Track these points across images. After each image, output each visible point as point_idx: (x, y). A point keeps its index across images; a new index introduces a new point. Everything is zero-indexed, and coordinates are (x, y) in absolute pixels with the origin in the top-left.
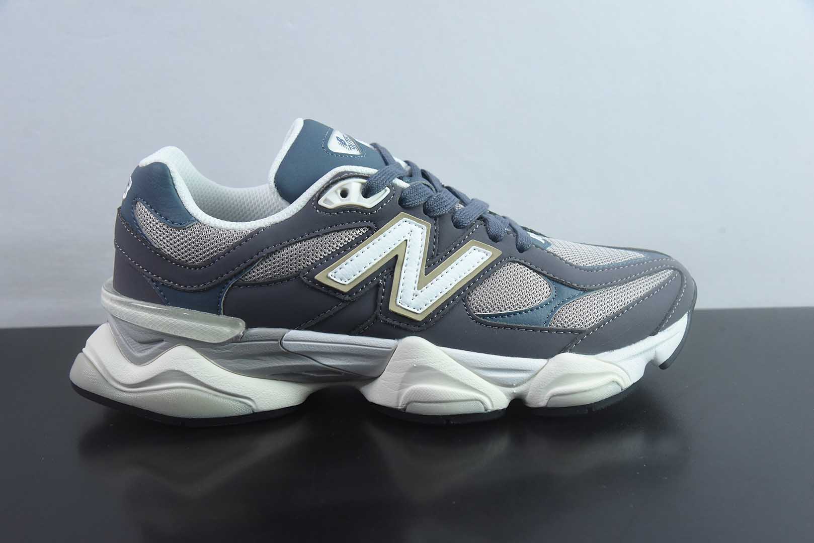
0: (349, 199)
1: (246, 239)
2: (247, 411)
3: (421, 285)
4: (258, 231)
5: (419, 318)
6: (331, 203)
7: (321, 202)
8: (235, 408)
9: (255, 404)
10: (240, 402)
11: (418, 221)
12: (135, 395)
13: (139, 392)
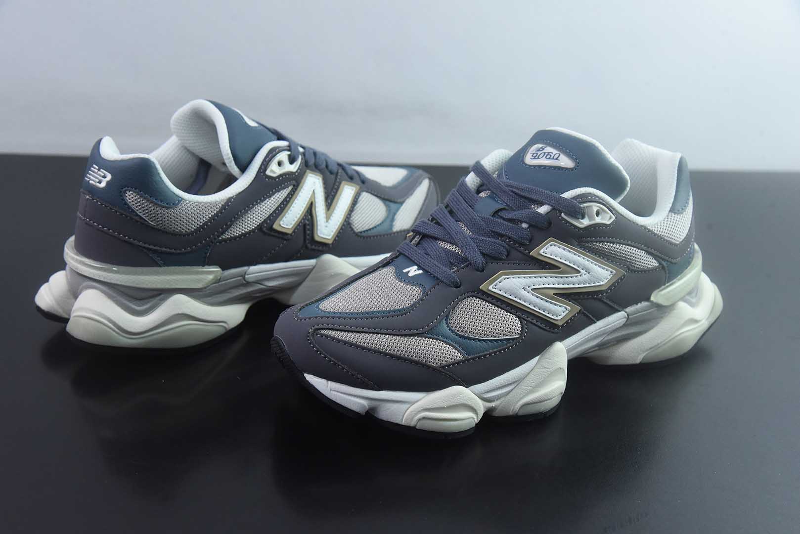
0: (284, 168)
1: (223, 207)
2: (222, 331)
3: (328, 218)
4: (229, 200)
5: (330, 242)
6: (274, 172)
7: (268, 173)
8: (215, 331)
9: (228, 324)
10: (218, 326)
11: (316, 175)
12: (145, 340)
13: (150, 336)
